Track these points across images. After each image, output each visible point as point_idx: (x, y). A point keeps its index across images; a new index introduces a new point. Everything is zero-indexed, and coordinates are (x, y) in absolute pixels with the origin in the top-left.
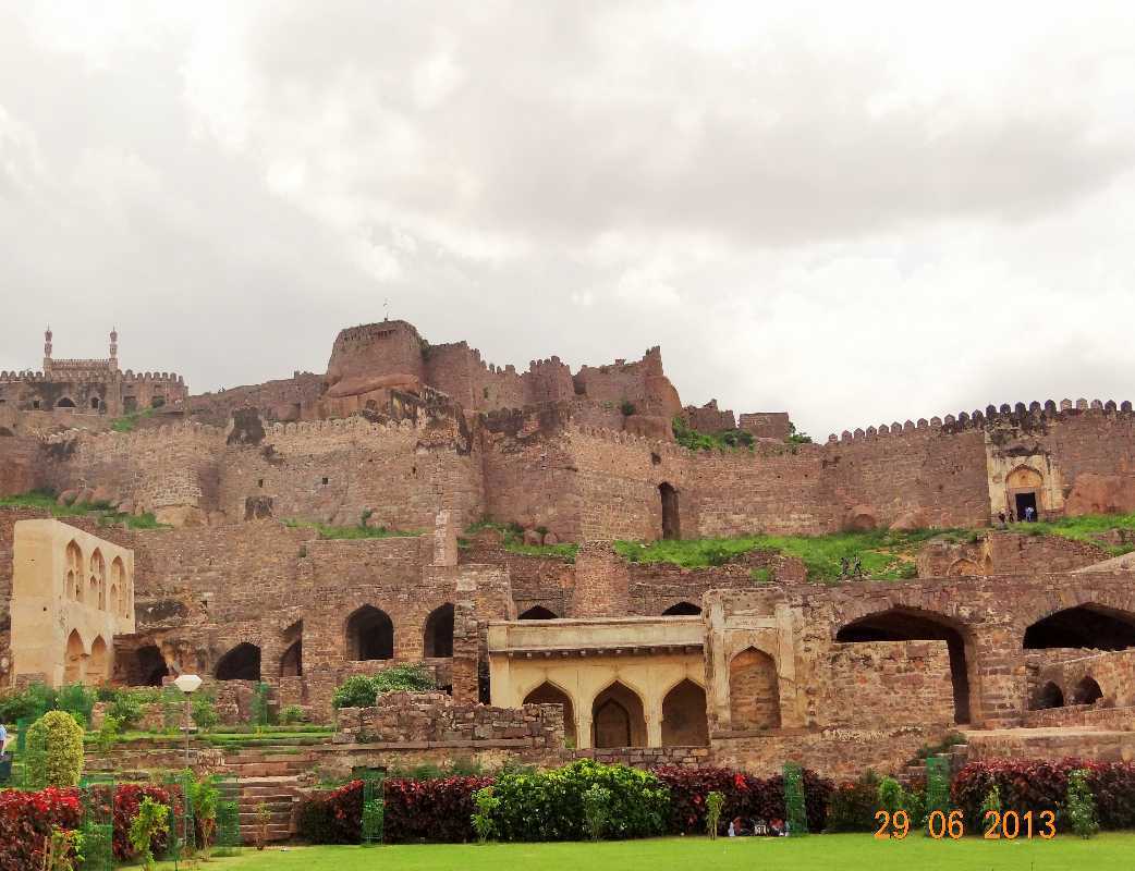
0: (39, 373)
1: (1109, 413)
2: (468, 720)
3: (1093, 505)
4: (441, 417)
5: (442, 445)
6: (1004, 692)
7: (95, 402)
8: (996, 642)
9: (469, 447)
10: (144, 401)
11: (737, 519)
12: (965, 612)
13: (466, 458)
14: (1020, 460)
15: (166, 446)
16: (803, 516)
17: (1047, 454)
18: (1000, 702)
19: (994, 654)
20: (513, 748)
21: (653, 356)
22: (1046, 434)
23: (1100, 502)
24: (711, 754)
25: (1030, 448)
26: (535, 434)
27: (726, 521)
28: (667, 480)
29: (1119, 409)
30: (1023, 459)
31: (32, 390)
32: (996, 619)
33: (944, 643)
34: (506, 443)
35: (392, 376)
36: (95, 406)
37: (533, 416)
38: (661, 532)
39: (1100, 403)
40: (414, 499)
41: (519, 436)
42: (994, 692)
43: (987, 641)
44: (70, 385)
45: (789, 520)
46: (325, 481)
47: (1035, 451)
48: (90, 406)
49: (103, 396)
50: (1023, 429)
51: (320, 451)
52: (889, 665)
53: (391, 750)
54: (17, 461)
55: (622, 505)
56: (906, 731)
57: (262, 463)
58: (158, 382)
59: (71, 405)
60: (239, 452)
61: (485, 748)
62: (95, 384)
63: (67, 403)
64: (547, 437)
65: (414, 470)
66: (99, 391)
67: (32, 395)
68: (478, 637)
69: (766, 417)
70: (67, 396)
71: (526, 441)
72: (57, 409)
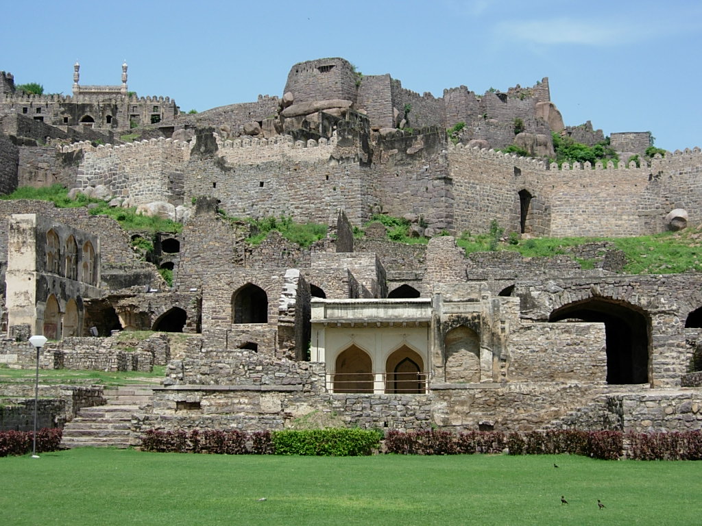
0: (68, 97)
2: (258, 372)
4: (349, 137)
5: (348, 159)
6: (670, 360)
7: (109, 118)
8: (665, 323)
9: (370, 161)
10: (146, 119)
12: (644, 301)
13: (364, 169)
19: (664, 332)
21: (543, 86)
24: (429, 401)
26: (421, 150)
28: (528, 187)
31: (62, 109)
32: (667, 306)
33: (602, 325)
34: (398, 158)
35: (331, 101)
36: (109, 121)
37: (419, 137)
38: (519, 227)
41: (408, 152)
42: (662, 359)
43: (659, 322)
44: (91, 105)
46: (262, 184)
48: (106, 121)
49: (114, 114)
51: (258, 162)
53: (203, 391)
54: (40, 165)
57: (217, 170)
58: (156, 104)
59: (92, 120)
60: (199, 161)
61: (269, 391)
62: (109, 105)
63: (89, 119)
64: (429, 154)
65: (327, 177)
66: (112, 110)
67: (63, 113)
68: (296, 311)
69: (631, 136)
70: (89, 114)
71: (412, 156)
72: (81, 124)
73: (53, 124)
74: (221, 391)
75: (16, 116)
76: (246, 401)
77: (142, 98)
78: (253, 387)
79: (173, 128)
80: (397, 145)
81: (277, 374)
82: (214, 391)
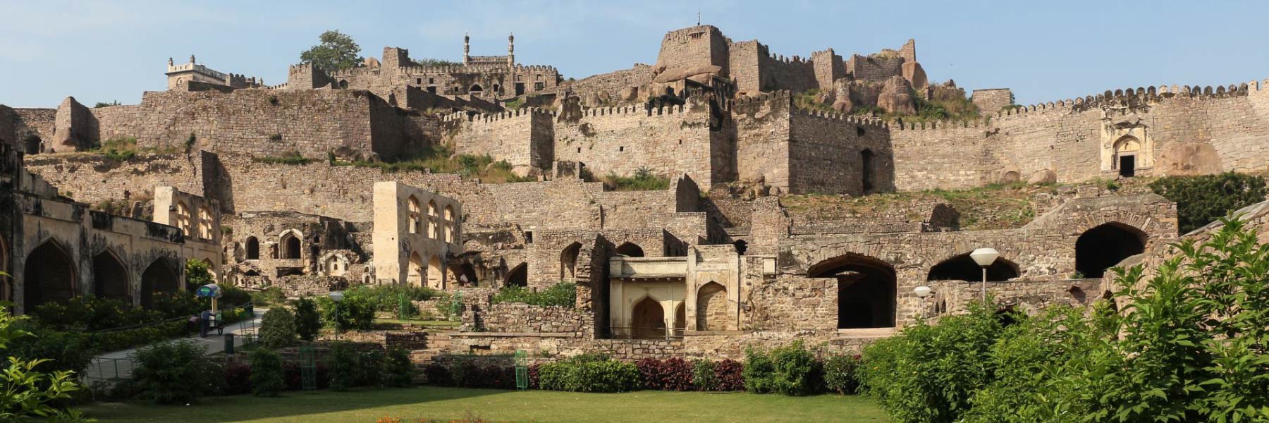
1: (1195, 95)
3: (1174, 164)
4: (700, 104)
5: (699, 124)
6: (912, 308)
7: (496, 86)
8: (910, 276)
10: (530, 87)
11: (920, 175)
13: (718, 133)
14: (1126, 131)
15: (516, 125)
16: (968, 173)
17: (1145, 127)
18: (909, 314)
19: (908, 284)
20: (563, 338)
22: (1146, 112)
23: (1179, 161)
24: (683, 345)
25: (1133, 122)
26: (767, 115)
27: (912, 177)
28: (869, 147)
29: (1202, 92)
30: (1127, 130)
31: (453, 79)
32: (912, 261)
34: (747, 122)
35: (701, 67)
36: (496, 90)
37: (766, 102)
38: (861, 184)
39: (1189, 88)
40: (680, 162)
41: (756, 117)
42: (905, 308)
43: (904, 276)
44: (479, 75)
45: (959, 175)
46: (622, 149)
47: (1137, 124)
48: (493, 90)
49: (501, 82)
50: (1130, 108)
51: (619, 128)
52: (799, 294)
53: (492, 337)
55: (831, 165)
56: (805, 333)
57: (581, 135)
58: (538, 72)
59: (480, 89)
60: (565, 129)
61: (549, 337)
62: (496, 74)
63: (477, 88)
64: (775, 118)
65: (680, 141)
66: (499, 79)
67: (453, 83)
68: (591, 269)
69: (993, 92)
70: (477, 83)
71: (761, 121)
72: (470, 93)
73: (445, 94)
74: (507, 337)
75: (406, 88)
76: (528, 346)
77: (527, 67)
78: (534, 334)
79: (555, 95)
80: (746, 110)
81: (553, 324)
82: (501, 337)
